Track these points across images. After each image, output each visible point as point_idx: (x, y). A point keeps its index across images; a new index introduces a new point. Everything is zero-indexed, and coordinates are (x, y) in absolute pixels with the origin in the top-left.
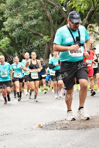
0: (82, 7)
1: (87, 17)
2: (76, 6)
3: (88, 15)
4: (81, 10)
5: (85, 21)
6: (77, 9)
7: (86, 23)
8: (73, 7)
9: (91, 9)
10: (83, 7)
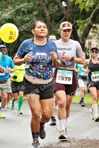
0: (87, 4)
1: (91, 16)
2: (80, 2)
3: (92, 13)
4: (85, 7)
5: (88, 21)
6: (81, 6)
7: (90, 23)
8: (76, 3)
9: (97, 7)
10: (89, 4)
